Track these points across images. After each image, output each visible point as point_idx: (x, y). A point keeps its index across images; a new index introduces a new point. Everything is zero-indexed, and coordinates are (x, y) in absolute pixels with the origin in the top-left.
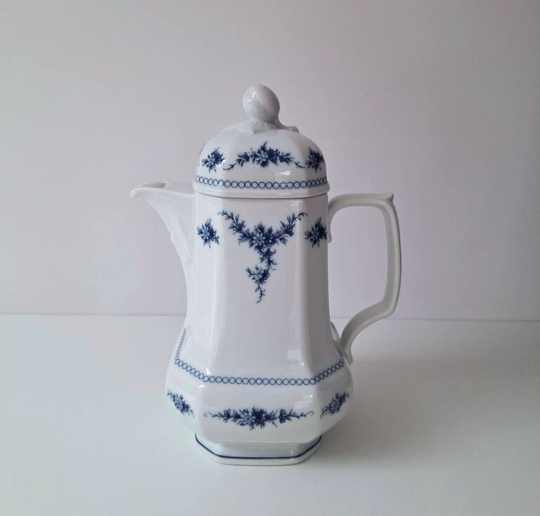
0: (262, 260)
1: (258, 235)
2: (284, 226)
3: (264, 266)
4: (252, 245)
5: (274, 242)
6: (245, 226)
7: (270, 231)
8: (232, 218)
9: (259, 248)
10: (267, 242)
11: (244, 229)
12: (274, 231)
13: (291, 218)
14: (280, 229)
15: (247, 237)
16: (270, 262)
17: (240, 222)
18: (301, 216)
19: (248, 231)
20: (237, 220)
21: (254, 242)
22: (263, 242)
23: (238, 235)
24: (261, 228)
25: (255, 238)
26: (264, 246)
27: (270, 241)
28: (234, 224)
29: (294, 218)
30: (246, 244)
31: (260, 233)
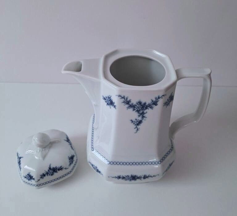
0: (139, 116)
1: (138, 106)
2: (153, 101)
3: (140, 118)
4: (134, 110)
5: (146, 108)
6: (131, 102)
7: (145, 104)
8: (124, 98)
9: (138, 111)
10: (142, 109)
11: (130, 103)
12: (147, 104)
13: (157, 98)
14: (150, 103)
15: (132, 106)
16: (143, 117)
17: (128, 100)
18: (163, 97)
19: (132, 104)
20: (127, 99)
21: (135, 109)
22: (141, 109)
23: (127, 106)
24: (140, 103)
25: (136, 107)
26: (141, 110)
27: (144, 108)
28: (125, 101)
29: (159, 98)
30: (131, 109)
31: (139, 105)
